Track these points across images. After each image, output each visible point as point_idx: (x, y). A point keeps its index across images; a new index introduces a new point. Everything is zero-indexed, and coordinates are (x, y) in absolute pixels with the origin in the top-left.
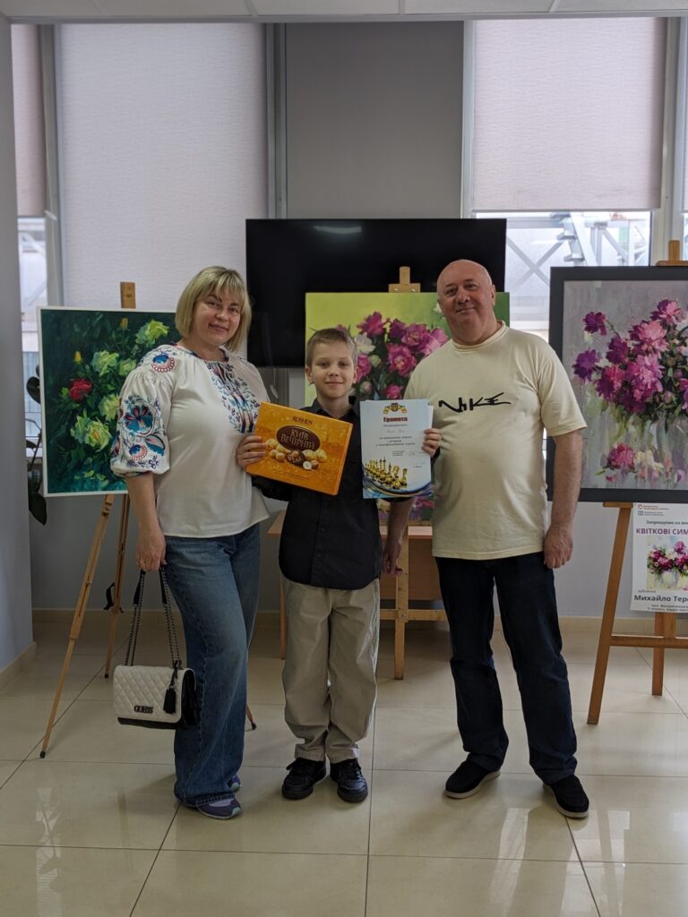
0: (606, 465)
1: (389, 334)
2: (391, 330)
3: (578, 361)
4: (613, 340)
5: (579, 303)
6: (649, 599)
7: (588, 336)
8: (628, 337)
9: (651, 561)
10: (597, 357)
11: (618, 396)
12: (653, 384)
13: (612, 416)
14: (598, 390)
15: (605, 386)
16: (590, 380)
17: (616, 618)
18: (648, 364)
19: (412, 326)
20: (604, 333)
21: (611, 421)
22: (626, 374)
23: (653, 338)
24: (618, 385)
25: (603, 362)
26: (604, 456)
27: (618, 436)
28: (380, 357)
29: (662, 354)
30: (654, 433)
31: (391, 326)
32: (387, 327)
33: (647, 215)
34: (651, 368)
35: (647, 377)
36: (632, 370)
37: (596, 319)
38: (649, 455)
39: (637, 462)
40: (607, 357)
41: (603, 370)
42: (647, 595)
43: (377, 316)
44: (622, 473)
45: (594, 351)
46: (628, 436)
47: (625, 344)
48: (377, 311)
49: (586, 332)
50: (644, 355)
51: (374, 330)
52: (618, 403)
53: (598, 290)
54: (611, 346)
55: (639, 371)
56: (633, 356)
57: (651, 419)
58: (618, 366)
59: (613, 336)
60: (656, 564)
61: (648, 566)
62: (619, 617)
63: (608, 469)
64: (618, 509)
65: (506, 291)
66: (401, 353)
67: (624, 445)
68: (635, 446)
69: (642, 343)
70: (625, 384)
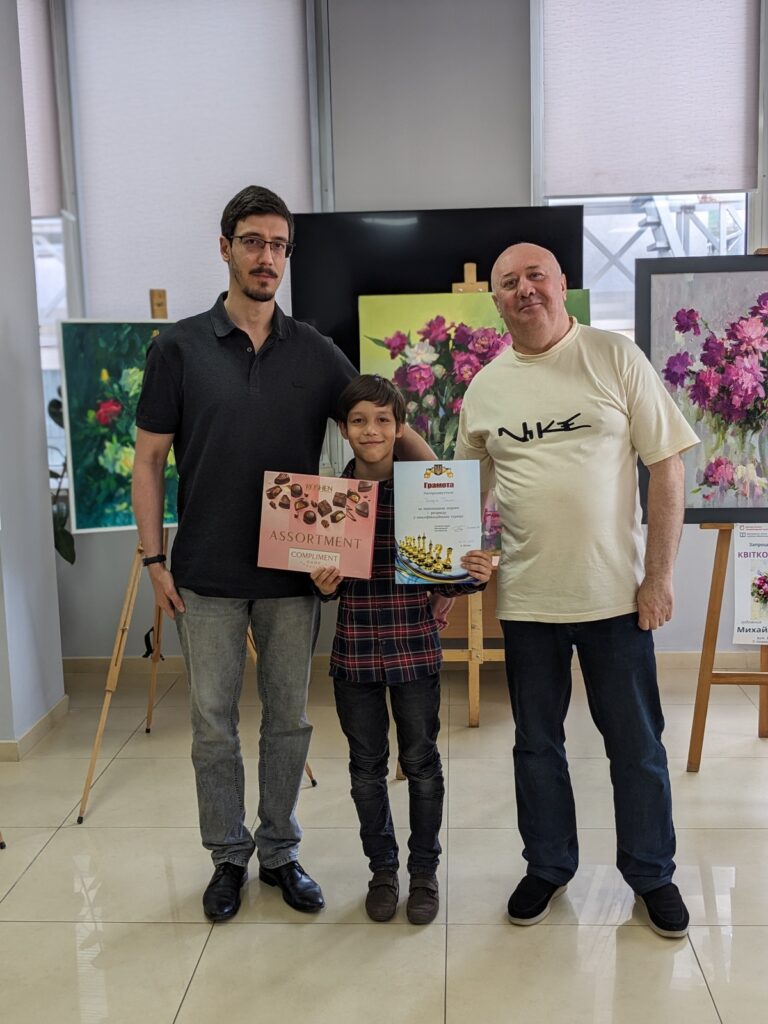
0: (702, 481)
1: (454, 341)
2: (456, 336)
3: (668, 364)
4: (708, 341)
5: (668, 300)
6: (754, 630)
7: (679, 336)
8: (725, 337)
9: (756, 588)
10: (689, 360)
11: (715, 403)
12: (754, 389)
13: (708, 427)
14: (692, 397)
15: (699, 393)
16: (682, 386)
17: (717, 652)
18: (748, 366)
19: (479, 330)
20: (697, 332)
21: (708, 432)
22: (723, 378)
23: (753, 337)
24: (714, 391)
25: (697, 366)
26: (699, 471)
27: (716, 448)
28: (445, 367)
29: (764, 354)
30: (757, 445)
31: (456, 331)
32: (452, 332)
33: (742, 196)
34: (751, 370)
35: (747, 381)
36: (729, 374)
37: (688, 318)
38: (751, 469)
39: (737, 477)
40: (702, 360)
41: (697, 374)
42: (751, 626)
43: (440, 321)
44: (721, 490)
45: (686, 353)
46: (727, 449)
47: (721, 345)
48: (441, 314)
49: (677, 332)
50: (743, 357)
51: (436, 336)
52: (714, 411)
53: (690, 284)
54: (706, 347)
55: (737, 374)
56: (731, 358)
57: (752, 428)
58: (713, 370)
59: (708, 335)
60: (761, 591)
61: (752, 594)
62: (720, 650)
63: (705, 486)
64: (716, 532)
65: (585, 287)
66: (468, 362)
67: (722, 459)
68: (735, 459)
69: (741, 343)
70: (723, 389)
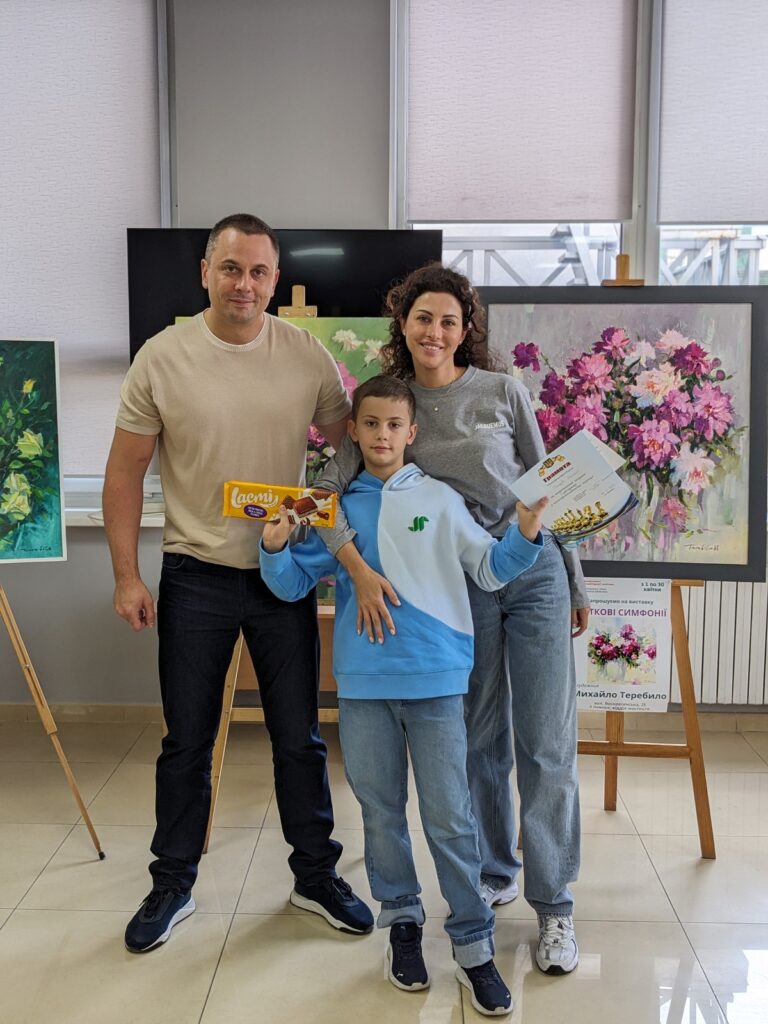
4: (547, 377)
5: (506, 332)
6: (590, 695)
7: (517, 371)
8: (566, 374)
9: (593, 649)
11: (554, 446)
12: (596, 432)
18: (591, 407)
20: (537, 368)
22: (563, 418)
23: (596, 375)
24: (553, 431)
29: (607, 394)
34: (592, 411)
35: (589, 423)
36: (570, 414)
37: (527, 352)
40: (541, 398)
42: (593, 690)
47: (562, 383)
49: (515, 368)
53: (530, 315)
54: (546, 384)
55: (578, 415)
56: (572, 397)
58: (553, 409)
59: (548, 372)
60: (599, 652)
61: (589, 655)
69: (583, 381)
70: (562, 430)
